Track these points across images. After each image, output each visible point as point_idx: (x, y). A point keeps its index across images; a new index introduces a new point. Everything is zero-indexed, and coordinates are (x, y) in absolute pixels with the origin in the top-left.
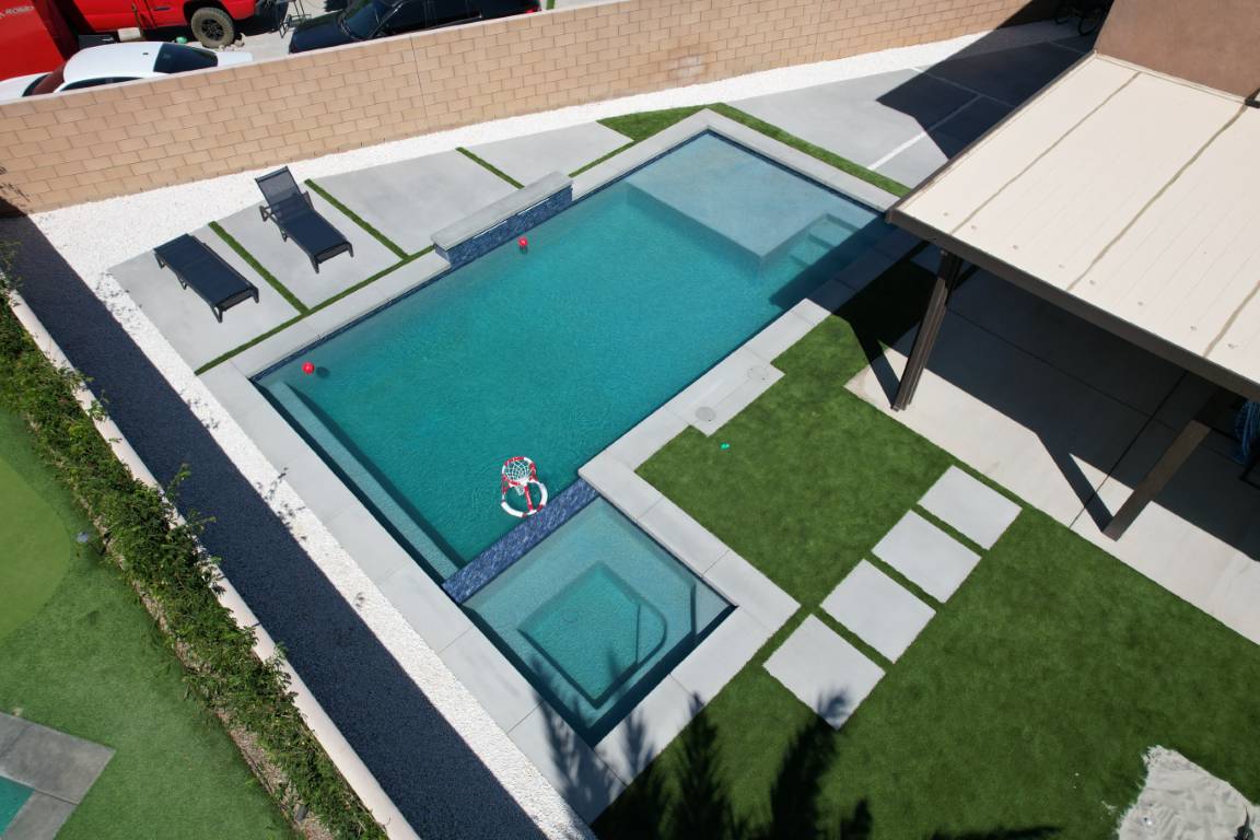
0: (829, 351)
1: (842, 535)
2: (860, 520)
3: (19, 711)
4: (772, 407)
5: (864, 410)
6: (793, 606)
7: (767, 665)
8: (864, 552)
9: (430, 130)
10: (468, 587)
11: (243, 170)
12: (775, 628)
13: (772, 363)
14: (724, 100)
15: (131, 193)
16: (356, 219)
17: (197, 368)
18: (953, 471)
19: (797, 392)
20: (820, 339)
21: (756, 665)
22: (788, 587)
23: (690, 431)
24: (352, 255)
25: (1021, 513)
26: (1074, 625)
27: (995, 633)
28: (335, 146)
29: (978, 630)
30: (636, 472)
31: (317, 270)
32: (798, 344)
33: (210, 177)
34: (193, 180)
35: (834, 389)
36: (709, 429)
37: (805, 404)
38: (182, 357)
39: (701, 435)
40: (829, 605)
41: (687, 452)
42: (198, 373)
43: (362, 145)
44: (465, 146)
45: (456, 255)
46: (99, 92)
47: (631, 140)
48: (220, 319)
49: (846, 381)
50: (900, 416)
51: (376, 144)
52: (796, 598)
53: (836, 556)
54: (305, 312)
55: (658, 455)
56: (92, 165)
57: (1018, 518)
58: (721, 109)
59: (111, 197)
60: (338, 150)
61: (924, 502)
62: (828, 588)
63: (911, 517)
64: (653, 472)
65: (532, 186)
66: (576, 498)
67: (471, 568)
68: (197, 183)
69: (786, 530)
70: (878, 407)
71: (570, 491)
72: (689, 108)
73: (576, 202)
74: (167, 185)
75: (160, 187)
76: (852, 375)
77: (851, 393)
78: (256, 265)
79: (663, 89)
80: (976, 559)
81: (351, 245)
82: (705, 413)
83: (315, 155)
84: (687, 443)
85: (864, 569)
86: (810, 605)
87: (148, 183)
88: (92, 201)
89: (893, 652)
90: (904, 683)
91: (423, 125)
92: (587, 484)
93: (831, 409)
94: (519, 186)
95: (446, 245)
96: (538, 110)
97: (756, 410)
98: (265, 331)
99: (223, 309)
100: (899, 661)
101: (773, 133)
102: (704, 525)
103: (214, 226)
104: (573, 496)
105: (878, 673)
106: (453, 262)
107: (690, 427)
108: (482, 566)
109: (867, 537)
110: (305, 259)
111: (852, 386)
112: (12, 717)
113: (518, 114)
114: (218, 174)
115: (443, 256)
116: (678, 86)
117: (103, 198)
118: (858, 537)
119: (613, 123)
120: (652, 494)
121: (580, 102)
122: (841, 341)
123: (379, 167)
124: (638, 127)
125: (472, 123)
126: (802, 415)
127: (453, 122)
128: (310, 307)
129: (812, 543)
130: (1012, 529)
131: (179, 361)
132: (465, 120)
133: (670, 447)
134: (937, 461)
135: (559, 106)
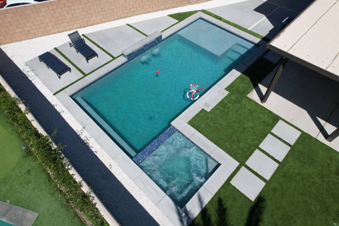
0: (242, 85)
1: (250, 141)
2: (255, 137)
3: (8, 201)
4: (226, 102)
5: (253, 103)
6: (237, 164)
7: (231, 182)
8: (257, 147)
9: (118, 19)
10: (140, 160)
11: (63, 31)
12: (233, 170)
13: (225, 89)
14: (204, 9)
15: (30, 39)
16: (98, 46)
17: (54, 93)
18: (280, 121)
19: (233, 98)
20: (239, 82)
21: (228, 183)
22: (235, 157)
24: (98, 57)
25: (301, 134)
26: (320, 168)
27: (297, 171)
28: (90, 24)
29: (292, 170)
30: (188, 123)
31: (88, 62)
32: (232, 83)
33: (53, 34)
34: (48, 35)
35: (244, 97)
36: (208, 110)
37: (236, 101)
38: (49, 90)
39: (206, 111)
40: (248, 163)
41: (202, 117)
42: (54, 94)
43: (98, 23)
44: (129, 23)
45: (129, 57)
46: (18, 7)
47: (178, 21)
48: (60, 78)
49: (247, 94)
50: (264, 105)
51: (102, 23)
52: (238, 161)
53: (249, 148)
54: (85, 75)
55: (194, 118)
56: (17, 31)
57: (300, 136)
58: (204, 11)
59: (24, 40)
60: (91, 25)
61: (273, 131)
62: (247, 158)
63: (269, 135)
64: (192, 123)
65: (151, 35)
66: (170, 131)
67: (141, 153)
68: (49, 36)
69: (234, 140)
70: (257, 102)
71: (169, 129)
72: (194, 11)
73: (163, 40)
74: (41, 36)
75: (39, 37)
76: (249, 92)
77: (249, 98)
78: (69, 61)
79: (186, 6)
80: (289, 148)
81: (97, 54)
82: (207, 104)
83: (84, 27)
84: (202, 114)
85: (257, 152)
86: (242, 164)
87: (35, 36)
88: (18, 41)
89: (268, 178)
90: (271, 187)
91: (116, 17)
92: (173, 127)
93: (244, 103)
94: (146, 36)
95: (126, 54)
96: (150, 12)
97: (221, 104)
98: (74, 81)
99: (60, 75)
100: (269, 180)
101: (220, 18)
102: (209, 139)
103: (56, 49)
104: (169, 131)
105: (264, 184)
106: (128, 59)
107: (203, 109)
108: (144, 153)
109: (257, 142)
110: (84, 59)
111: (249, 96)
112: (7, 203)
113: (144, 13)
114: (56, 33)
115: (125, 57)
116: (191, 5)
117: (21, 40)
118: (254, 142)
119: (173, 16)
120: (193, 130)
121: (162, 10)
122: (245, 82)
123: (103, 30)
124: (180, 17)
125: (130, 16)
126: (235, 105)
127: (125, 16)
128: (86, 73)
129: (241, 144)
130: (299, 139)
131: (48, 91)
132: (129, 15)
133: (197, 115)
134: (276, 119)
135: (156, 11)
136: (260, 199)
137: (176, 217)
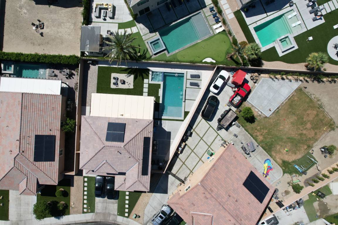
1: (150, 88)
2: (149, 90)
7: (148, 80)
8: (148, 88)
14: (184, 122)
16: (194, 88)
17: (187, 71)
20: (159, 101)
22: (150, 84)
23: (160, 88)
27: (141, 88)
31: (190, 82)
32: (160, 99)
36: (159, 89)
38: (189, 71)
40: (148, 84)
44: (195, 101)
47: (185, 112)
54: (187, 79)
61: (147, 93)
63: (147, 92)
64: (160, 85)
69: (152, 86)
78: (194, 80)
80: (144, 92)
81: (191, 86)
86: (148, 83)
98: (187, 77)
99: (191, 75)
100: (144, 84)
102: (156, 84)
103: (201, 80)
120: (159, 83)
123: (198, 94)
126: (156, 94)
136: (143, 80)
137: (152, 70)
